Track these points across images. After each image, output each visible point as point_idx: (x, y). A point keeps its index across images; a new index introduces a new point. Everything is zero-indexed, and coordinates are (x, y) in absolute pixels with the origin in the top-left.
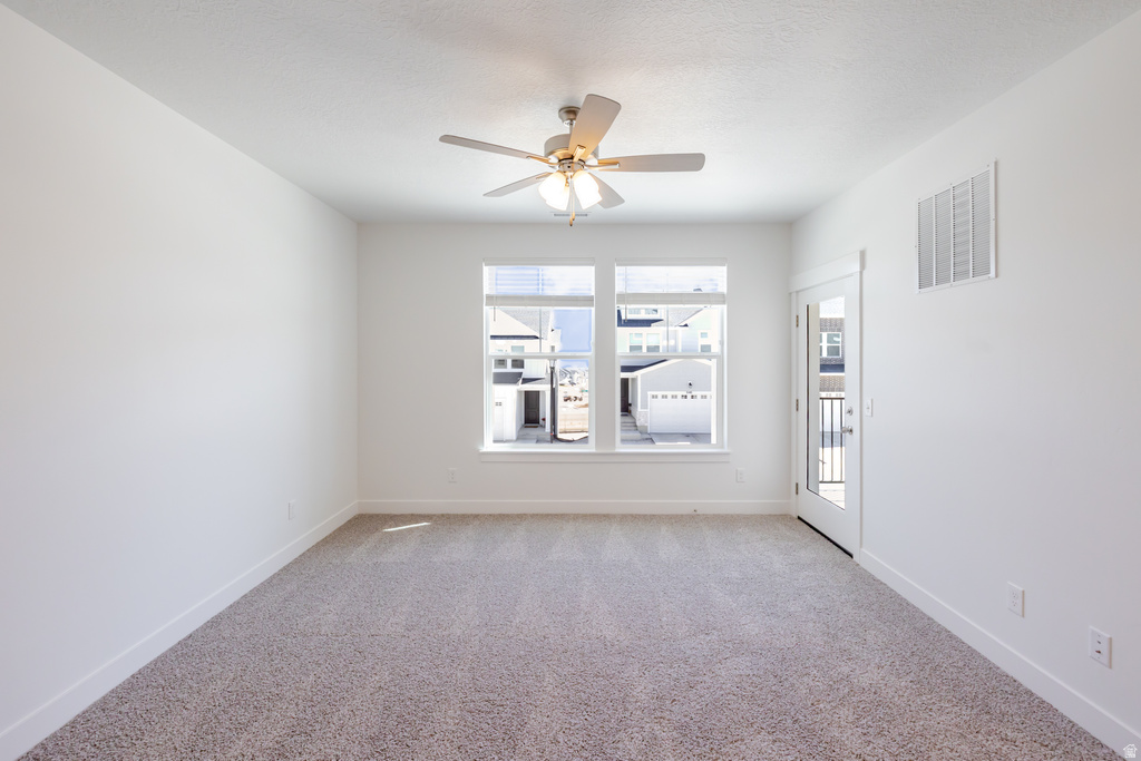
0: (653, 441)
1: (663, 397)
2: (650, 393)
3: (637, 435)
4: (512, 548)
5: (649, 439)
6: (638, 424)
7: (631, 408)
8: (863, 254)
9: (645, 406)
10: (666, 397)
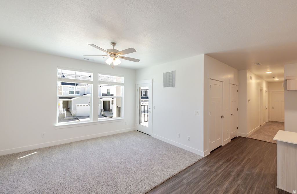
0: (78, 119)
1: (81, 106)
2: (76, 105)
3: (72, 118)
4: (76, 151)
5: (77, 118)
6: (72, 114)
7: (70, 110)
8: (153, 79)
9: (75, 109)
10: (82, 106)
